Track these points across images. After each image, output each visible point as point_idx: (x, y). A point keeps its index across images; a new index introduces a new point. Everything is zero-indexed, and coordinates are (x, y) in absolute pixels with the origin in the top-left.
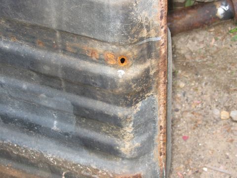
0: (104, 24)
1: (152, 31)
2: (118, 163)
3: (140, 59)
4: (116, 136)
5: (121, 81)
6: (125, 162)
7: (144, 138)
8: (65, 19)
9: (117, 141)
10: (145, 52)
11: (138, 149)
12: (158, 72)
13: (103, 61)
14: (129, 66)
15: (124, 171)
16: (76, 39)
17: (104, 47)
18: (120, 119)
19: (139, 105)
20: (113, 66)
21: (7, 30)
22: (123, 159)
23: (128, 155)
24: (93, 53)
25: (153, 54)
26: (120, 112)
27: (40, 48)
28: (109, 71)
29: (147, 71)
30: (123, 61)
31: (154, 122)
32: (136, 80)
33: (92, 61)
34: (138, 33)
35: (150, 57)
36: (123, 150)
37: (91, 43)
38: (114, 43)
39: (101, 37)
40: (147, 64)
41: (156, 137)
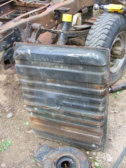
0: (98, 80)
1: (107, 81)
2: (98, 113)
3: (104, 88)
4: (98, 106)
5: (101, 92)
6: (100, 113)
7: (104, 107)
8: (90, 80)
9: (99, 108)
10: (105, 86)
11: (103, 109)
12: (107, 91)
13: (97, 89)
14: (102, 89)
15: (100, 115)
16: (91, 84)
17: (97, 85)
18: (100, 102)
19: (104, 98)
20: (99, 89)
21: (76, 84)
22: (100, 112)
23: (101, 111)
24: (95, 87)
25: (107, 87)
26: (100, 100)
27: (83, 87)
28: (98, 91)
29: (105, 90)
30: (101, 88)
31: (106, 103)
32: (103, 92)
33: (95, 89)
34: (104, 81)
35: (106, 87)
36: (100, 109)
37: (94, 85)
38: (100, 84)
39: (97, 83)
40: (105, 89)
41: (106, 107)
